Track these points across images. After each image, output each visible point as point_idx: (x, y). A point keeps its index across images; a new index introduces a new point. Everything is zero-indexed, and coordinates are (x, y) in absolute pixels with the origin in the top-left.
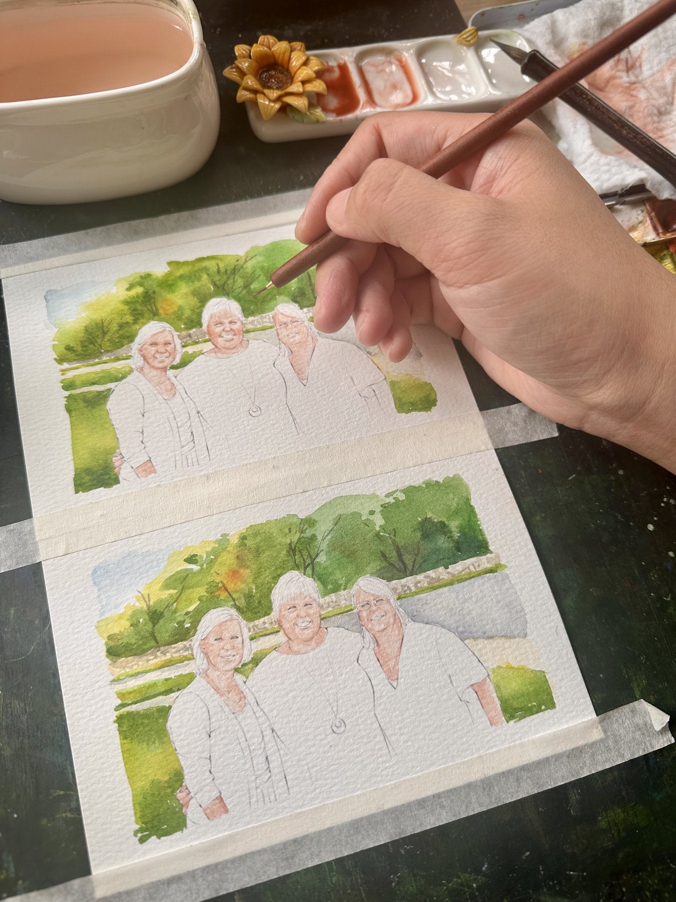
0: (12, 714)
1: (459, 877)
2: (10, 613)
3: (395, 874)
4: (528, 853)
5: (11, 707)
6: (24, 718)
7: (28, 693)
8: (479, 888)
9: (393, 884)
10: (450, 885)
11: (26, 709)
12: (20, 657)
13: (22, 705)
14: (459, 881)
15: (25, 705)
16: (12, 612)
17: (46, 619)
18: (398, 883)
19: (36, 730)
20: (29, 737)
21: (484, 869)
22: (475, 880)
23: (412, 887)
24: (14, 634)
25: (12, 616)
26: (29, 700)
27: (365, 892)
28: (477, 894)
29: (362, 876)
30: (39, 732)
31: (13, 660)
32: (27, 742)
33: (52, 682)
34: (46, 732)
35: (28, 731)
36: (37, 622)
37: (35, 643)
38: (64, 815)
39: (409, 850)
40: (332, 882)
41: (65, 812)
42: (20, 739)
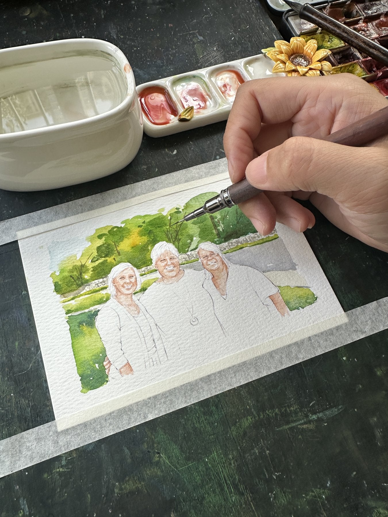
0: (21, 407)
1: (313, 492)
2: (15, 345)
3: (272, 492)
4: (355, 473)
5: (20, 403)
6: (29, 410)
7: (30, 394)
8: (327, 498)
9: (272, 499)
10: (308, 497)
11: (29, 404)
12: (23, 372)
13: (27, 402)
14: (313, 494)
15: (29, 401)
16: (17, 344)
17: (38, 347)
18: (275, 498)
19: (36, 416)
20: (32, 421)
21: (328, 485)
22: (323, 493)
23: (284, 500)
24: (19, 358)
25: (17, 347)
26: (31, 398)
27: (254, 506)
28: (326, 502)
29: (251, 495)
30: (39, 418)
31: (20, 374)
32: (31, 425)
33: (45, 385)
34: (43, 417)
35: (32, 418)
36: (32, 349)
37: (32, 362)
38: (58, 470)
39: (278, 475)
40: (232, 501)
41: (59, 468)
42: (27, 423)
